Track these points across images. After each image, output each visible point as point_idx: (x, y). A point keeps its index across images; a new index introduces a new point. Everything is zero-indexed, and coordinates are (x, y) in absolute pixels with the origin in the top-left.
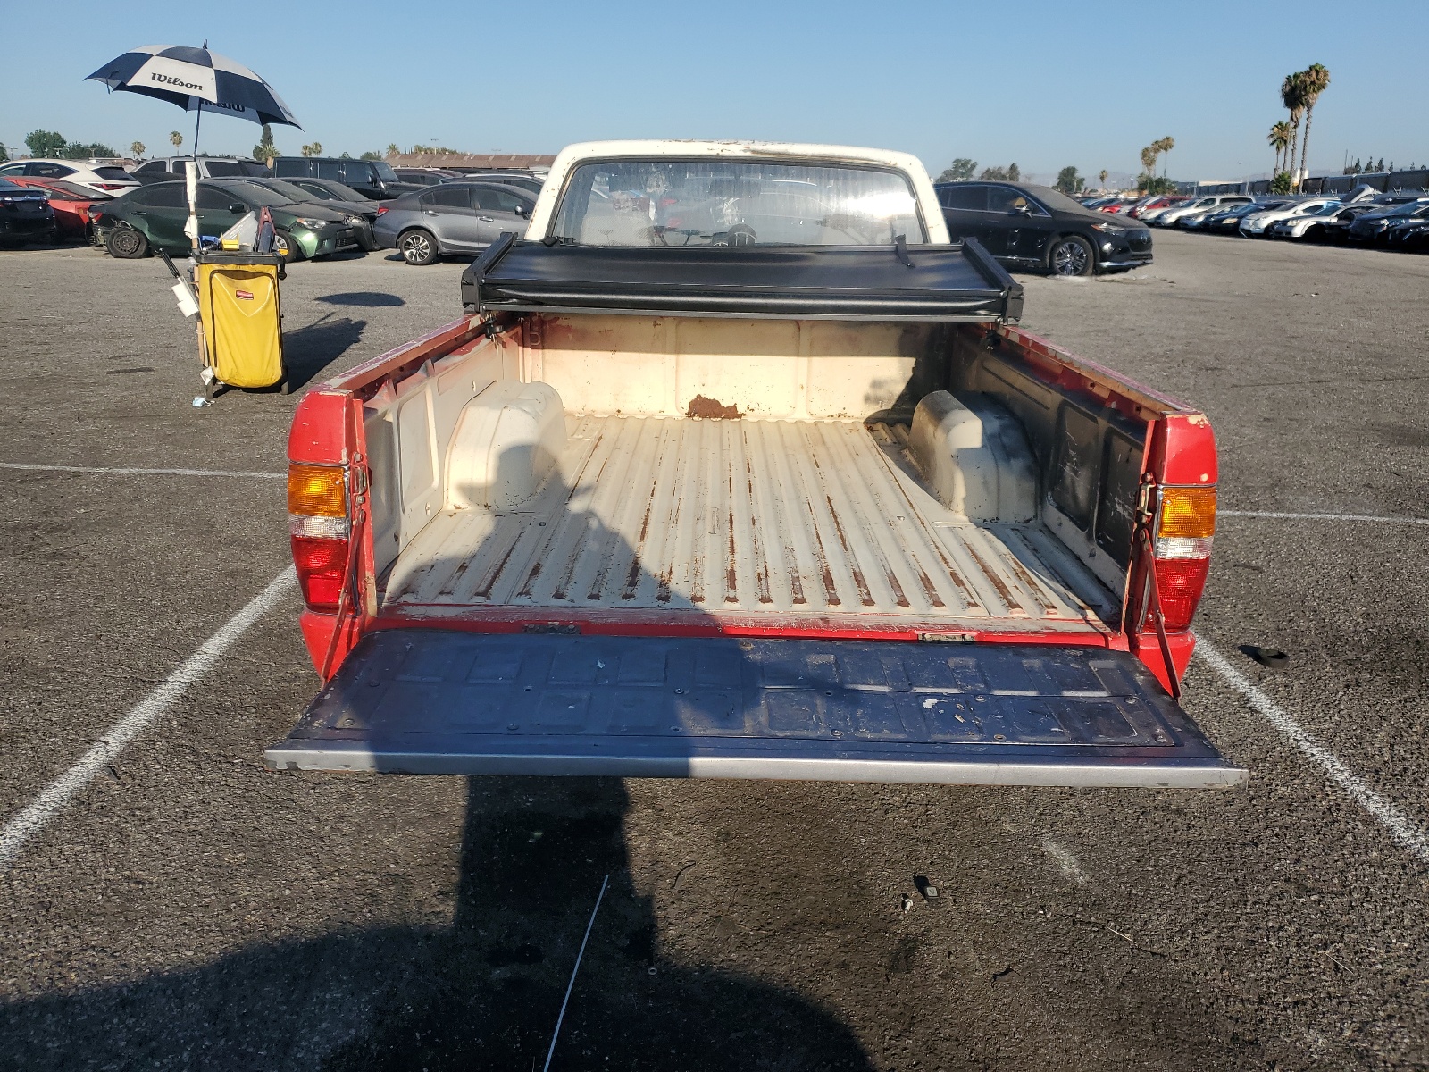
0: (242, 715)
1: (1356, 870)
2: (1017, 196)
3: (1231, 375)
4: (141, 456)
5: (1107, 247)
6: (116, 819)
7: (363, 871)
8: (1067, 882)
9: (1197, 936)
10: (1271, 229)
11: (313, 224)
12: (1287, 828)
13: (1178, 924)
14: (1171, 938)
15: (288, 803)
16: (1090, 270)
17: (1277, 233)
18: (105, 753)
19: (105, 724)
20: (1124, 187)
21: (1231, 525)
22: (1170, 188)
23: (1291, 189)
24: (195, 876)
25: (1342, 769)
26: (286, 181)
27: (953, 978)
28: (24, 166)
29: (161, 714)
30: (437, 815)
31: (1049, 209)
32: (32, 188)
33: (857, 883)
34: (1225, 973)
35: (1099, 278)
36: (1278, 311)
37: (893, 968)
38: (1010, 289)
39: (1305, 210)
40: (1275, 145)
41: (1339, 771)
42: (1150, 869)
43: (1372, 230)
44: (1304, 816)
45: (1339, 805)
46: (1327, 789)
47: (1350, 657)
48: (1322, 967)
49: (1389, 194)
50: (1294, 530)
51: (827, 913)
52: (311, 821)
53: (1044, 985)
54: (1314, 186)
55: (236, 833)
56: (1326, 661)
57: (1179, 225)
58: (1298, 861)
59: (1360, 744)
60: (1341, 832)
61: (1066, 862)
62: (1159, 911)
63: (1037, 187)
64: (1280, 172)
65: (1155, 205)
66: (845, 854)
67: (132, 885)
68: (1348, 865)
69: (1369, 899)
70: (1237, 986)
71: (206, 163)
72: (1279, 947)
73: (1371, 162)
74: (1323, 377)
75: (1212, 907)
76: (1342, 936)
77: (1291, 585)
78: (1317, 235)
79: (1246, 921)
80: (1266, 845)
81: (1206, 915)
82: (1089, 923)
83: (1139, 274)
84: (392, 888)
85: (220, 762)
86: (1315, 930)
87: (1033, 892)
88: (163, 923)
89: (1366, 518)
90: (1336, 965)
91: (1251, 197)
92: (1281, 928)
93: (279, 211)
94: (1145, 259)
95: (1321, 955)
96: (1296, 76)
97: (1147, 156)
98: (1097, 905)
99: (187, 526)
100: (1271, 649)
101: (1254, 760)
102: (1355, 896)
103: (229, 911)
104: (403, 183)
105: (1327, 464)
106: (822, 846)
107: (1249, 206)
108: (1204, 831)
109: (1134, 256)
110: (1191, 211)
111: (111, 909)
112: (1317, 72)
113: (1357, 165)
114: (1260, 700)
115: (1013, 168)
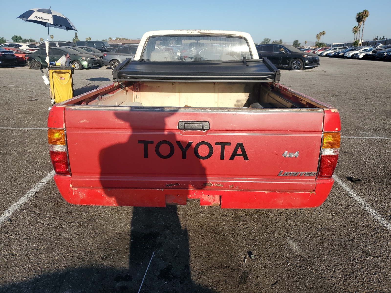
0: (50, 201)
1: (384, 248)
2: (281, 48)
3: (342, 97)
4: (32, 124)
5: (307, 61)
6: (9, 235)
7: (81, 251)
8: (295, 253)
9: (335, 271)
10: (353, 56)
11: (86, 59)
12: (362, 235)
13: (329, 267)
14: (327, 272)
15: (61, 229)
16: (302, 68)
17: (355, 57)
18: (8, 214)
19: (10, 205)
20: (312, 45)
21: (343, 141)
22: (324, 46)
23: (359, 45)
24: (29, 253)
25: (379, 215)
26: (80, 47)
27: (259, 285)
28: (8, 45)
29: (27, 201)
30: (104, 232)
31: (290, 51)
32: (10, 51)
33: (230, 254)
34: (345, 283)
35: (305, 70)
36: (356, 79)
37: (240, 282)
38: (276, 72)
39: (363, 51)
40: (354, 33)
41: (377, 216)
42: (320, 249)
43: (382, 56)
44: (368, 231)
45: (378, 227)
46: (375, 222)
47: (380, 180)
48: (374, 281)
49: (386, 46)
50: (362, 142)
51: (220, 264)
52: (67, 235)
53: (287, 288)
54: (365, 44)
55: (44, 239)
56: (373, 182)
57: (327, 55)
58: (366, 246)
59: (384, 207)
60: (379, 236)
61: (294, 246)
62: (323, 262)
63: (287, 45)
64: (355, 40)
65: (320, 50)
66: (227, 244)
67: (11, 256)
68: (382, 247)
69: (388, 258)
70: (348, 288)
71: (58, 43)
72: (361, 275)
73: (381, 37)
74: (369, 97)
75: (340, 261)
76: (380, 270)
77: (361, 158)
78: (366, 57)
79: (351, 266)
80: (356, 241)
81: (338, 264)
82: (302, 267)
83: (316, 69)
84: (89, 256)
85: (42, 216)
86: (372, 268)
87: (284, 256)
88: (18, 268)
89: (383, 138)
90: (379, 280)
91: (348, 47)
92: (361, 268)
93: (77, 56)
94: (318, 65)
95: (374, 277)
96: (360, 13)
97: (318, 37)
98: (304, 261)
99: (42, 144)
100: (356, 178)
101: (352, 213)
102: (384, 257)
103: (38, 264)
104: (111, 47)
105: (371, 122)
106: (220, 242)
107: (347, 50)
108: (337, 236)
109: (314, 64)
110: (331, 51)
111: (4, 264)
112: (366, 12)
113: (377, 38)
114: (353, 194)
115: (281, 41)
